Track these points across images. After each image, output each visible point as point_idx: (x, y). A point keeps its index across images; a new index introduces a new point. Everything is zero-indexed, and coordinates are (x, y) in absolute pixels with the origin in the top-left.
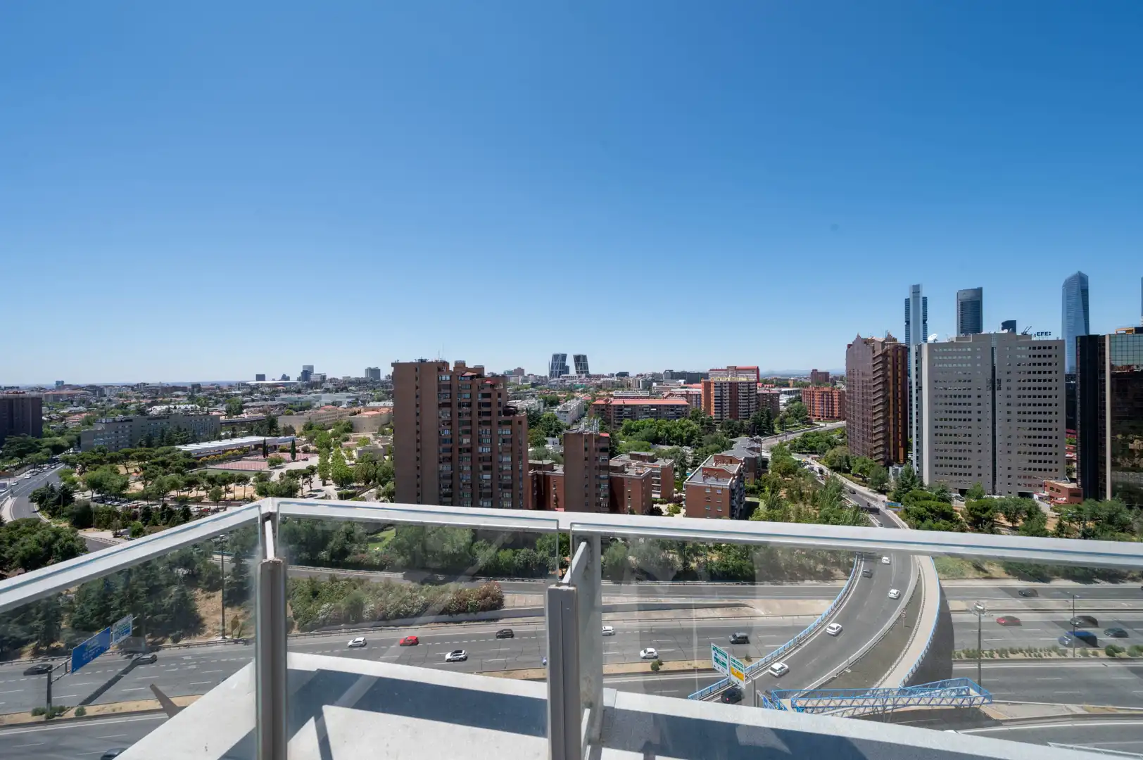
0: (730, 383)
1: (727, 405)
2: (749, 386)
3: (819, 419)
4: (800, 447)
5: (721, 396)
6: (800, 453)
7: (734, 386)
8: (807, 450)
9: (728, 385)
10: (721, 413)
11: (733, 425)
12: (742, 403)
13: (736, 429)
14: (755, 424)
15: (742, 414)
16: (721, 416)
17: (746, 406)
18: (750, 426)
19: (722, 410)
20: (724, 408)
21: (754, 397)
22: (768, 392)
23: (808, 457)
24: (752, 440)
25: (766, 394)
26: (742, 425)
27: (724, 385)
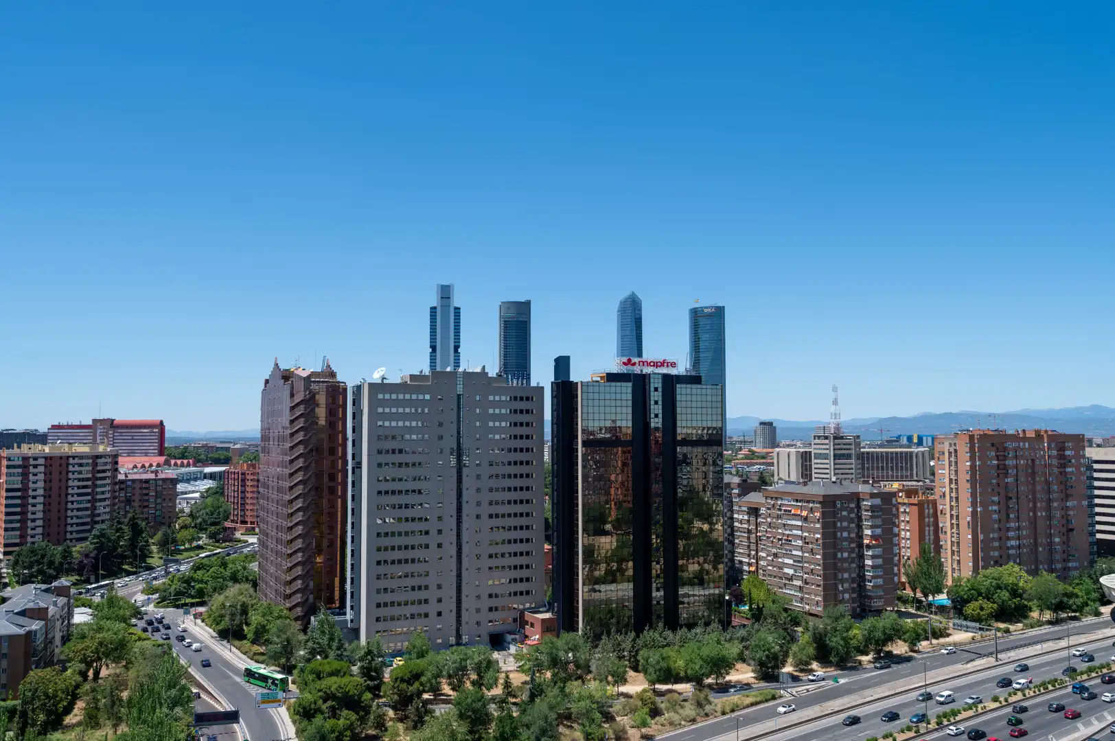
0: (46, 458)
1: (37, 510)
2: (95, 464)
3: (253, 529)
4: (179, 594)
5: (25, 489)
6: (177, 607)
7: (58, 466)
8: (193, 597)
9: (41, 461)
10: (23, 528)
11: (43, 556)
12: (76, 503)
13: (51, 564)
14: (99, 549)
15: (75, 528)
16: (23, 536)
17: (86, 509)
18: (87, 556)
19: (23, 522)
20: (30, 516)
21: (108, 488)
22: (152, 476)
23: (187, 613)
24: (46, 591)
25: (147, 481)
26: (67, 553)
27: (32, 462)
